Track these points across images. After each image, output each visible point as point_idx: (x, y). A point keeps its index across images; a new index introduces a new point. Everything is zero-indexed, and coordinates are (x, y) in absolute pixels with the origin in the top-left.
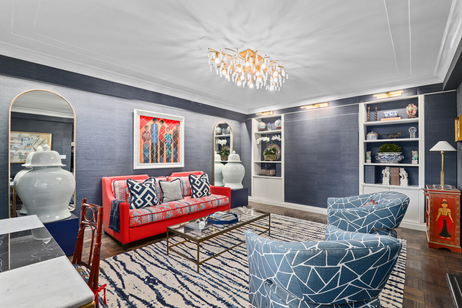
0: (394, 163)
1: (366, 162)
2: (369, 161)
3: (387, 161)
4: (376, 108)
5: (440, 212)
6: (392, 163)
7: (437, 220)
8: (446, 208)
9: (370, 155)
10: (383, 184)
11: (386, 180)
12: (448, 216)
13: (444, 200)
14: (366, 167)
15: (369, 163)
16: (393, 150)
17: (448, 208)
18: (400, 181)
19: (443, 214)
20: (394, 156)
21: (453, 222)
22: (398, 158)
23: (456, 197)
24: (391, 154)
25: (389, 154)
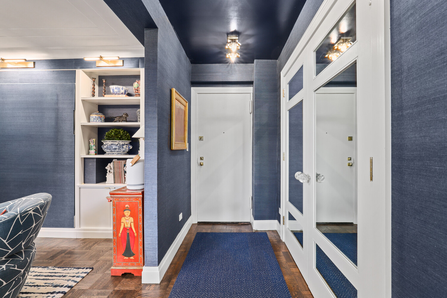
0: (118, 154)
1: (88, 153)
2: (93, 151)
3: (111, 152)
4: (104, 81)
5: (123, 222)
6: (116, 154)
7: (120, 235)
8: (129, 216)
9: (94, 143)
10: (106, 182)
11: (110, 177)
12: (131, 228)
13: (126, 206)
14: (86, 160)
15: (93, 155)
16: (117, 137)
17: (130, 216)
18: (125, 178)
19: (126, 226)
20: (117, 145)
21: (136, 234)
22: (123, 148)
23: (138, 200)
24: (115, 143)
25: (112, 143)
